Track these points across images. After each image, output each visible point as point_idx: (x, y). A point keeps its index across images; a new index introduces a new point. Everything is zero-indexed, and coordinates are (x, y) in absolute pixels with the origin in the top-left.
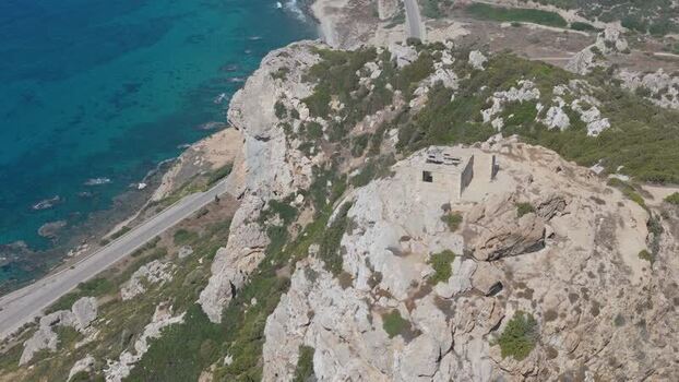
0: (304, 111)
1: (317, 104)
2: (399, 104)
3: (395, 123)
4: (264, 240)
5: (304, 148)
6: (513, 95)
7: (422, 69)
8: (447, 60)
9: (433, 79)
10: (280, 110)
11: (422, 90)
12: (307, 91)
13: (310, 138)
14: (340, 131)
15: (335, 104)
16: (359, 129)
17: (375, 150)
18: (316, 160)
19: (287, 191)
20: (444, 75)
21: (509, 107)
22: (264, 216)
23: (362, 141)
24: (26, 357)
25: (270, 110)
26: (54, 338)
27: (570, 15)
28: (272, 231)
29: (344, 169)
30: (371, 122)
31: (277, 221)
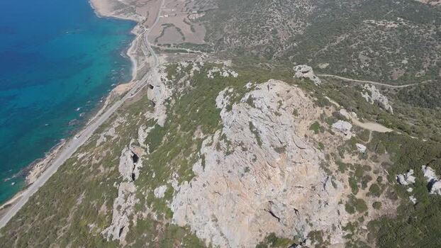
0: (167, 79)
1: (169, 77)
2: (188, 75)
3: (188, 79)
4: (165, 108)
5: (169, 87)
6: (213, 71)
7: (190, 67)
8: (195, 64)
9: (194, 69)
10: (162, 79)
11: (192, 72)
12: (166, 74)
13: (169, 85)
14: (175, 83)
15: (173, 77)
16: (180, 82)
17: (185, 86)
18: (173, 89)
19: (167, 97)
20: (195, 68)
21: (213, 73)
22: (164, 103)
23: (181, 84)
24: (98, 144)
25: (160, 80)
26: (105, 138)
27: (188, 50)
28: (166, 106)
29: (179, 90)
30: (182, 80)
31: (167, 103)
